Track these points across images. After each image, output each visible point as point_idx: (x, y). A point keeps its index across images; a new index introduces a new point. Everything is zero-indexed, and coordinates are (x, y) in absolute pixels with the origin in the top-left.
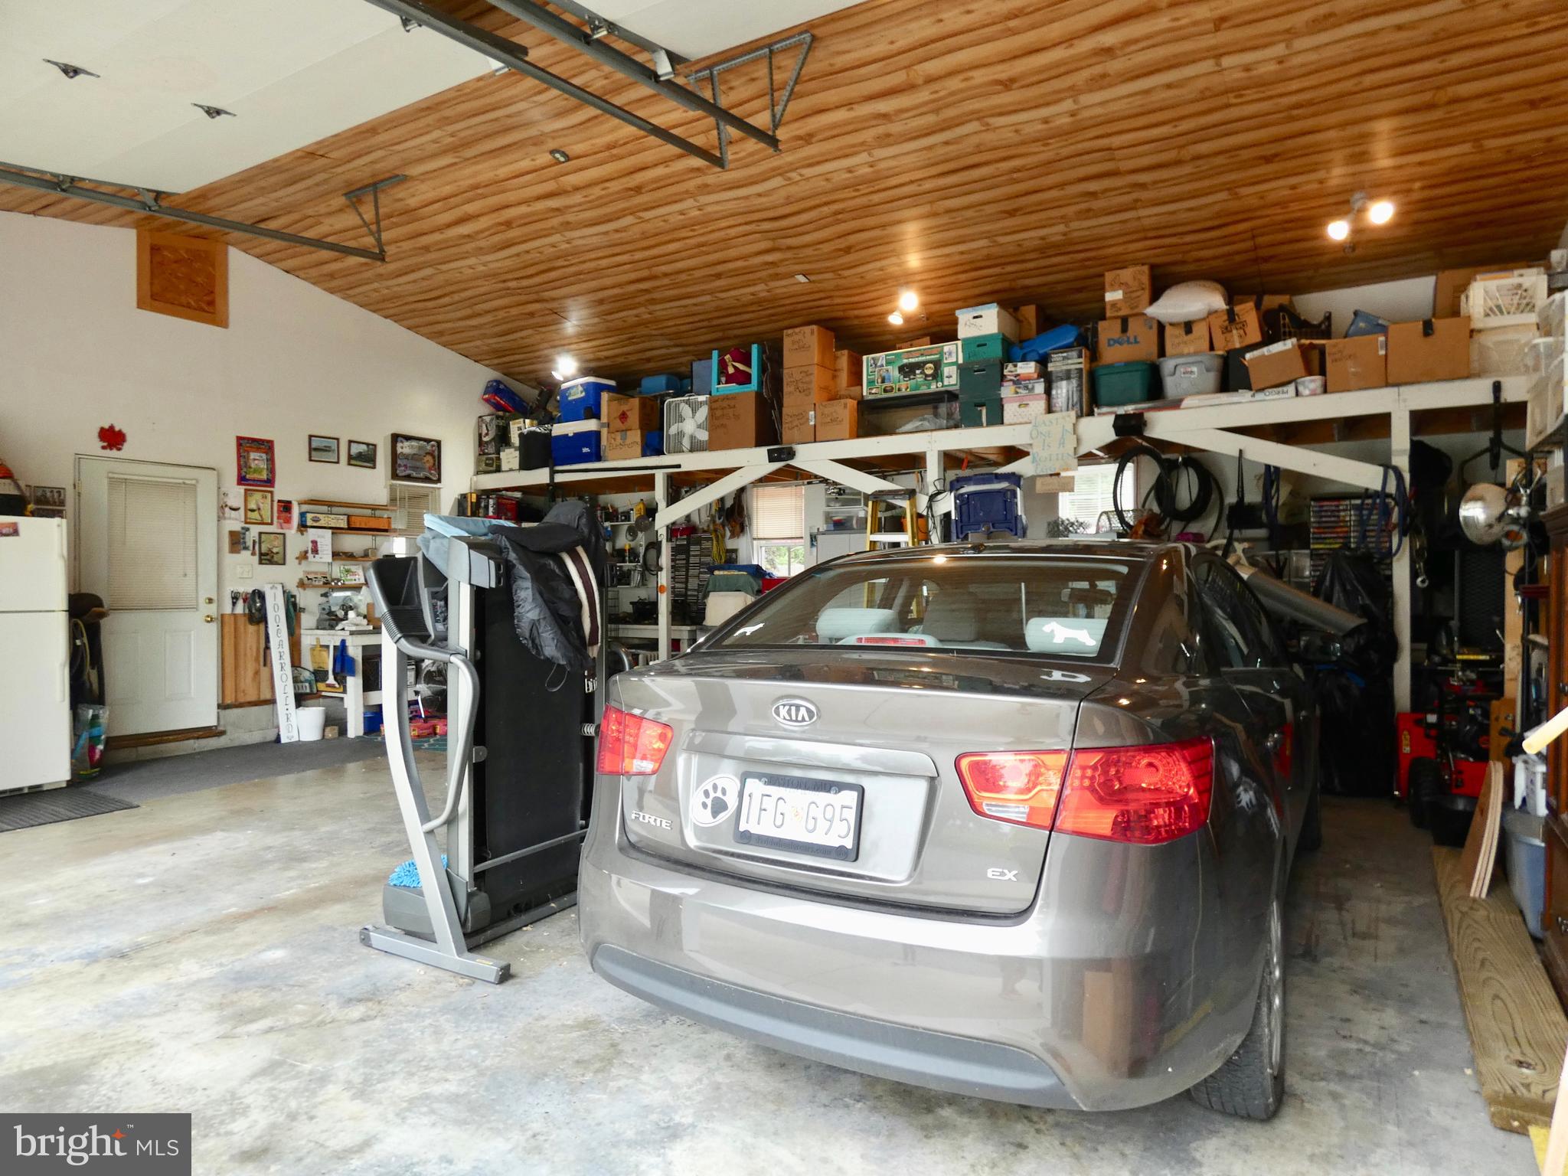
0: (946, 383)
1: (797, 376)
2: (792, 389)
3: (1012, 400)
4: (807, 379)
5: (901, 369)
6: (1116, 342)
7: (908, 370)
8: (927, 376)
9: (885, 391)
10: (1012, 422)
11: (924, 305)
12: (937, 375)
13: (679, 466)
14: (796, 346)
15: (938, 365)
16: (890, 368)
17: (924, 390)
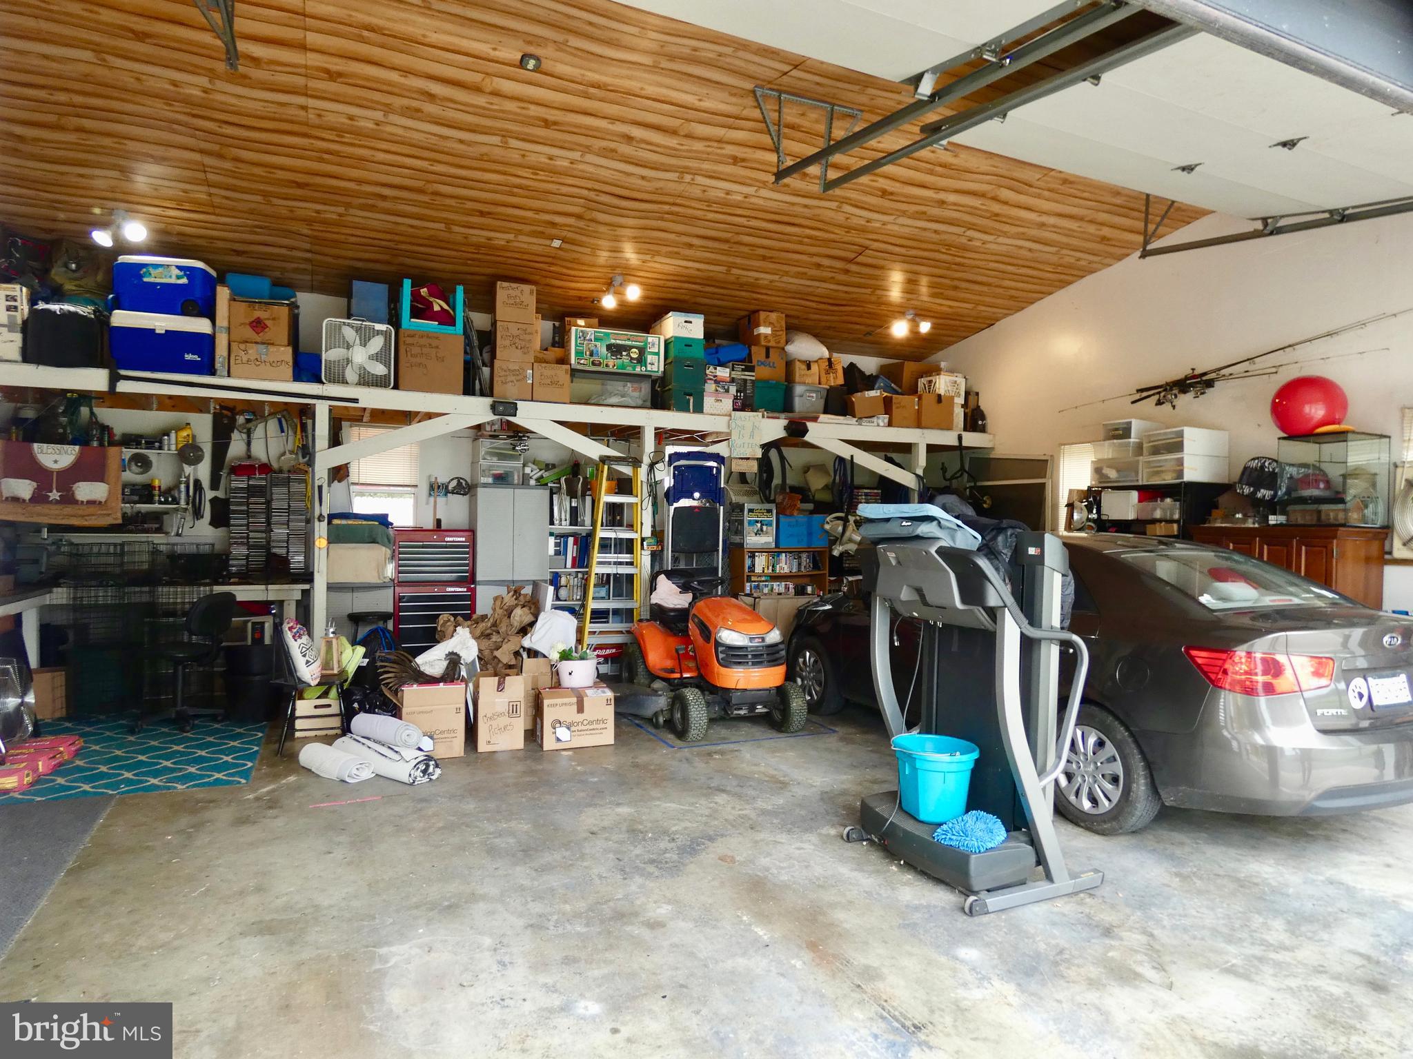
0: (649, 369)
1: (513, 329)
2: (507, 343)
3: (711, 395)
4: (527, 337)
5: (609, 347)
6: (762, 363)
7: (615, 350)
8: (632, 358)
9: (593, 364)
10: (712, 412)
11: (645, 297)
12: (641, 360)
13: (356, 401)
14: (512, 302)
15: (642, 351)
16: (598, 344)
17: (629, 370)
